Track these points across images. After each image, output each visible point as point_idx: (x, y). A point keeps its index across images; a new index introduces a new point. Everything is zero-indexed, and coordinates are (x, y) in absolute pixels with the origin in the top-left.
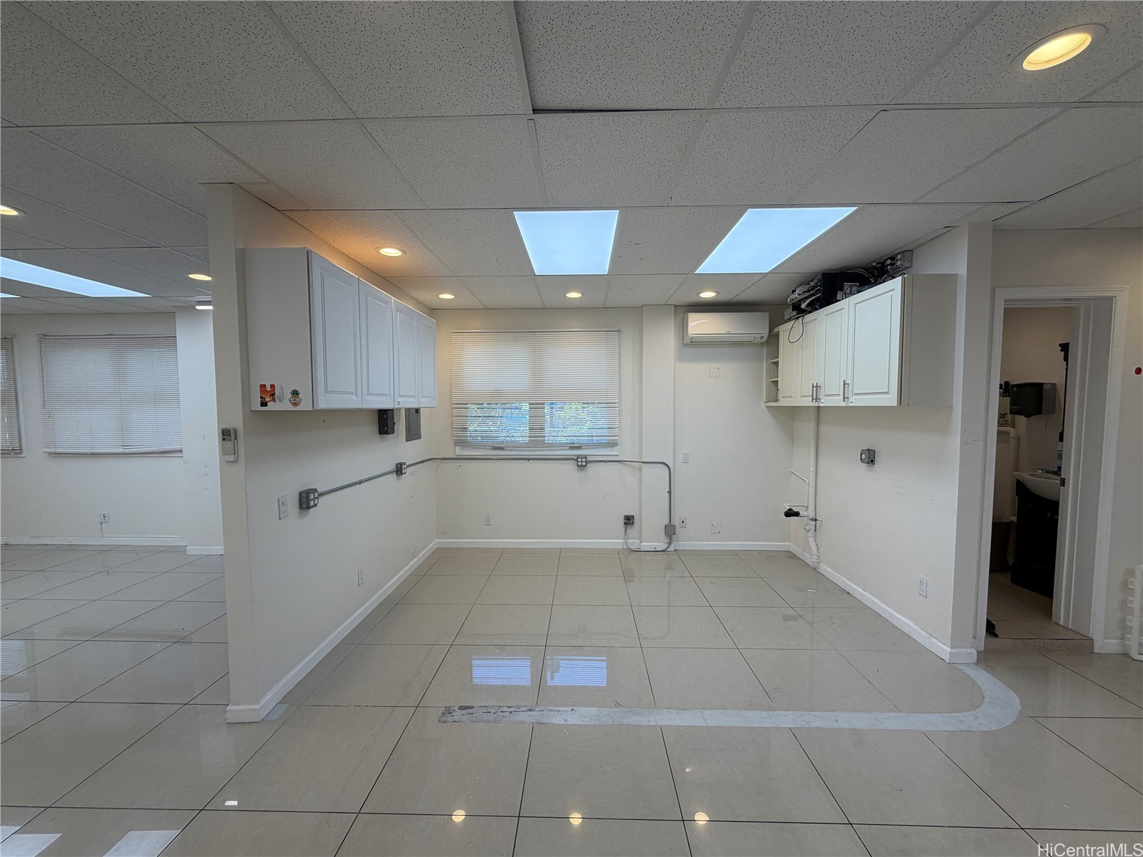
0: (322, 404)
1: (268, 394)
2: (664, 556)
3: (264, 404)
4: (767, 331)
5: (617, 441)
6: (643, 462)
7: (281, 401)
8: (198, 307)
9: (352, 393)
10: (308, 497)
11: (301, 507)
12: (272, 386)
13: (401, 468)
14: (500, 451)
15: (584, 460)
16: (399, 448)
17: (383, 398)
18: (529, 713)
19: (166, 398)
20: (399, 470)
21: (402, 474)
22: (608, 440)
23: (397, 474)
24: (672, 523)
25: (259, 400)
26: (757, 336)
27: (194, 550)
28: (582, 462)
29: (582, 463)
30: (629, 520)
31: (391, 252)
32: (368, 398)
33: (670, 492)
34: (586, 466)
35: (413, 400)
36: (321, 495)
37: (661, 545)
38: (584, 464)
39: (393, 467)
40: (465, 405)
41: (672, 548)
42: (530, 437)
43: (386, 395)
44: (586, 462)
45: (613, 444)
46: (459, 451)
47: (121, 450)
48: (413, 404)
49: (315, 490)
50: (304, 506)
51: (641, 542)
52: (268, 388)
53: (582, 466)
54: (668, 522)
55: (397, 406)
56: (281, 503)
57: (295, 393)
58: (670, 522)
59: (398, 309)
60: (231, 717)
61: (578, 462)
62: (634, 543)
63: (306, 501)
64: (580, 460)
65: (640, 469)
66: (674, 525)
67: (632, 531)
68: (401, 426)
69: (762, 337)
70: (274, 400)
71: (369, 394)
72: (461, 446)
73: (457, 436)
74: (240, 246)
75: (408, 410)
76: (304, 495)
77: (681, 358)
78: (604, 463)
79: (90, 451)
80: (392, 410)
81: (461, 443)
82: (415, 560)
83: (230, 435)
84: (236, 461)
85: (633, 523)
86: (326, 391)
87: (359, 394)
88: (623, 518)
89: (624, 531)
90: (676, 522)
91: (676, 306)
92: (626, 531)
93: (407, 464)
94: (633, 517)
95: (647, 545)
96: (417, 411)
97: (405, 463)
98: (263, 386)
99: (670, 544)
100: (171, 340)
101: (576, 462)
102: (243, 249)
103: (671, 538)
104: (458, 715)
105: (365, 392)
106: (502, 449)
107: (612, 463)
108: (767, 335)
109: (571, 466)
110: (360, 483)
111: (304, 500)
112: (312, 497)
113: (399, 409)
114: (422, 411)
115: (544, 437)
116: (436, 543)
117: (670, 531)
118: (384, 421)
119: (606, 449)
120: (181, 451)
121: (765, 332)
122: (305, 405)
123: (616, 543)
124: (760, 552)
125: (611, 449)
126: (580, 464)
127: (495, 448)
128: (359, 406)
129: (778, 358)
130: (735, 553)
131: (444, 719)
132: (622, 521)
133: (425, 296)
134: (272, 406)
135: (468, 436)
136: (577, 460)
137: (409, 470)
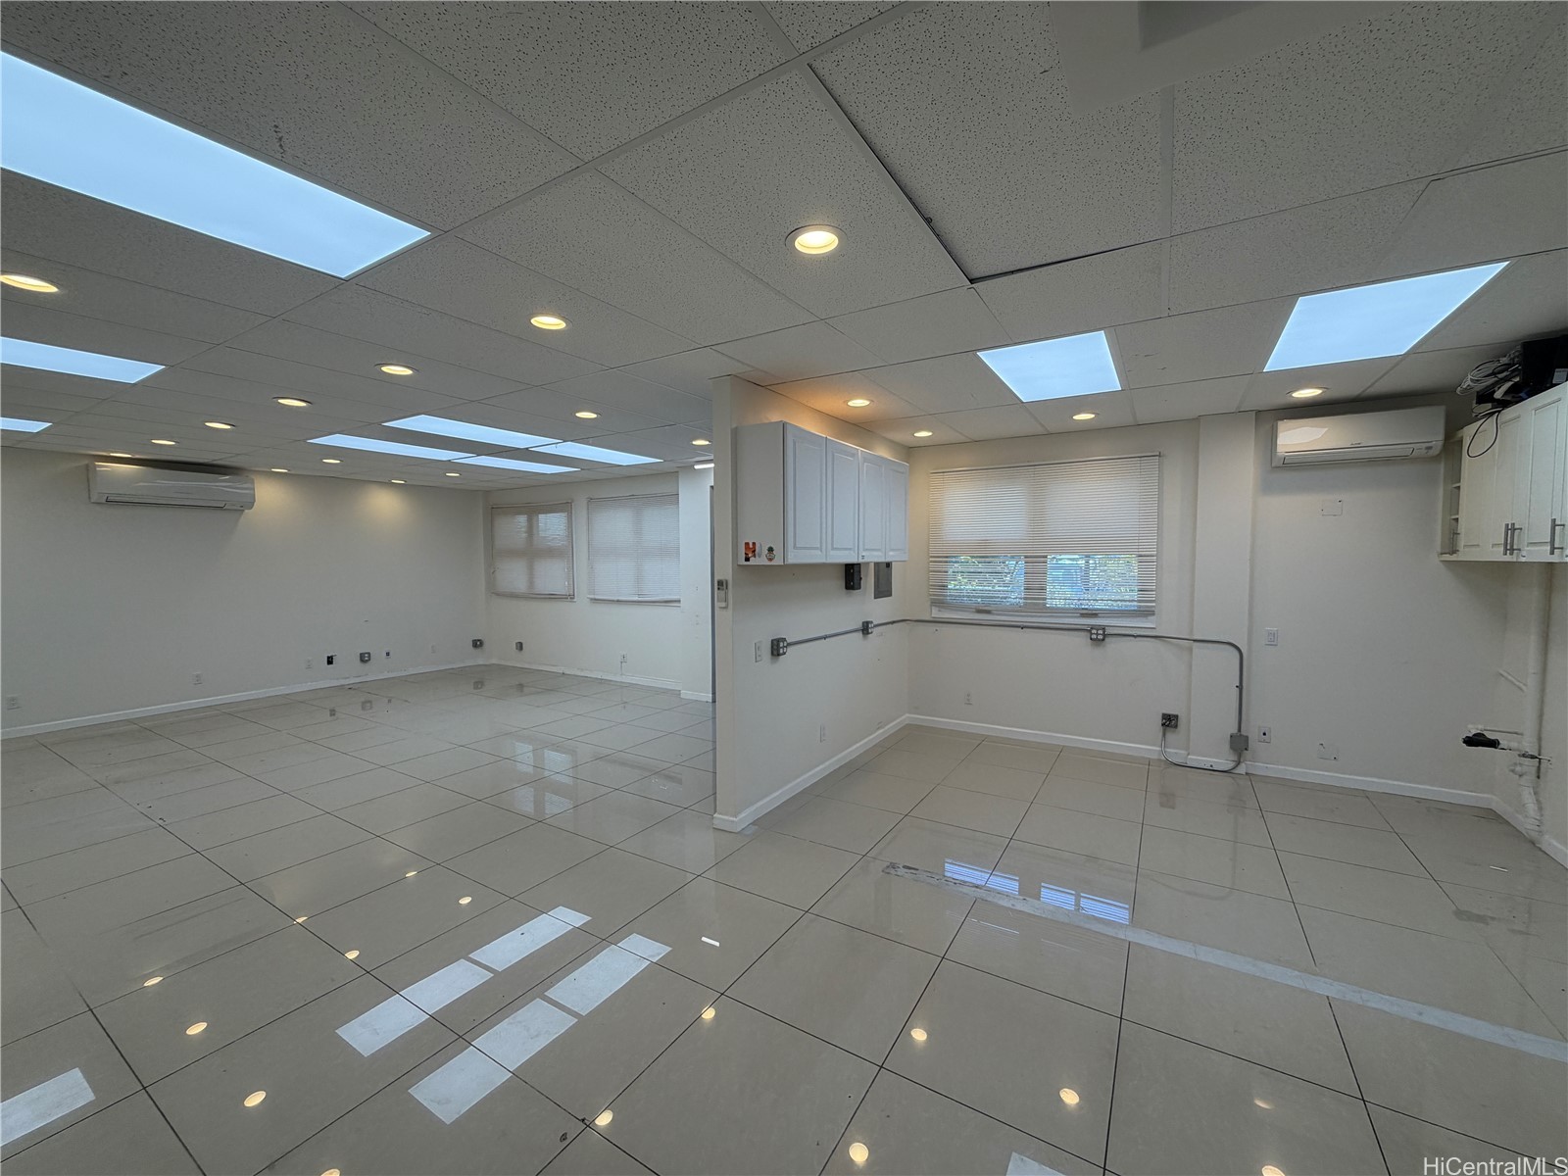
0: (792, 559)
1: (751, 550)
2: (1227, 780)
3: (747, 559)
4: (1441, 437)
5: (1153, 609)
6: (1194, 641)
7: (760, 557)
8: (696, 467)
9: (816, 548)
10: (778, 645)
11: (772, 654)
12: (754, 544)
13: (868, 626)
14: (985, 614)
15: (1100, 632)
16: (866, 605)
17: (847, 552)
18: (974, 889)
19: (670, 552)
20: (865, 629)
21: (868, 633)
22: (1140, 607)
23: (863, 633)
24: (1243, 733)
25: (744, 556)
26: (1416, 446)
27: (686, 694)
28: (1097, 634)
29: (1099, 637)
30: (1169, 721)
31: (859, 403)
32: (832, 553)
33: (1240, 687)
34: (1103, 640)
35: (879, 553)
36: (789, 644)
37: (1224, 762)
38: (1100, 637)
39: (859, 625)
40: (947, 559)
41: (1242, 769)
42: (1025, 599)
43: (850, 549)
44: (1105, 635)
45: (1146, 613)
46: (936, 613)
47: (636, 598)
48: (880, 557)
49: (784, 640)
50: (775, 653)
51: (1188, 754)
52: (751, 546)
53: (1097, 640)
54: (1234, 730)
55: (861, 561)
56: (757, 648)
57: (771, 550)
58: (1239, 730)
59: (865, 460)
60: (717, 824)
61: (1092, 634)
62: (1176, 754)
63: (777, 648)
64: (1094, 631)
65: (1190, 650)
66: (1247, 737)
67: (1171, 736)
68: (869, 581)
69: (1430, 448)
70: (754, 556)
71: (833, 549)
72: (939, 607)
73: (934, 595)
74: (734, 426)
75: (877, 564)
76: (775, 642)
77: (1266, 487)
78: (1132, 638)
79: (616, 599)
80: (859, 564)
81: (939, 603)
82: (881, 731)
83: (722, 585)
84: (726, 608)
85: (1176, 726)
86: (795, 547)
87: (824, 550)
88: (1160, 717)
89: (1161, 734)
90: (1252, 732)
91: (1258, 412)
92: (1164, 735)
93: (875, 623)
94: (1176, 717)
95: (1194, 759)
96: (888, 565)
97: (872, 622)
98: (747, 544)
99: (1238, 763)
100: (674, 498)
101: (1089, 634)
102: (736, 428)
103: (1240, 756)
104: (901, 871)
105: (829, 546)
106: (988, 612)
107: (1145, 639)
108: (1441, 443)
109: (1081, 639)
110: (825, 638)
111: (775, 647)
112: (781, 645)
113: (868, 563)
114: (894, 566)
115: (1045, 599)
116: (906, 718)
117: (1239, 744)
118: (851, 575)
119: (1135, 620)
120: (679, 601)
121: (1437, 439)
122: (778, 561)
123: (1150, 750)
124: (1419, 800)
125: (1144, 619)
126: (1094, 636)
127: (979, 611)
128: (823, 561)
129: (1459, 481)
130: (1365, 794)
131: (887, 871)
132: (1159, 721)
133: (899, 436)
134: (753, 561)
135: (947, 596)
136: (1090, 631)
137: (876, 631)
